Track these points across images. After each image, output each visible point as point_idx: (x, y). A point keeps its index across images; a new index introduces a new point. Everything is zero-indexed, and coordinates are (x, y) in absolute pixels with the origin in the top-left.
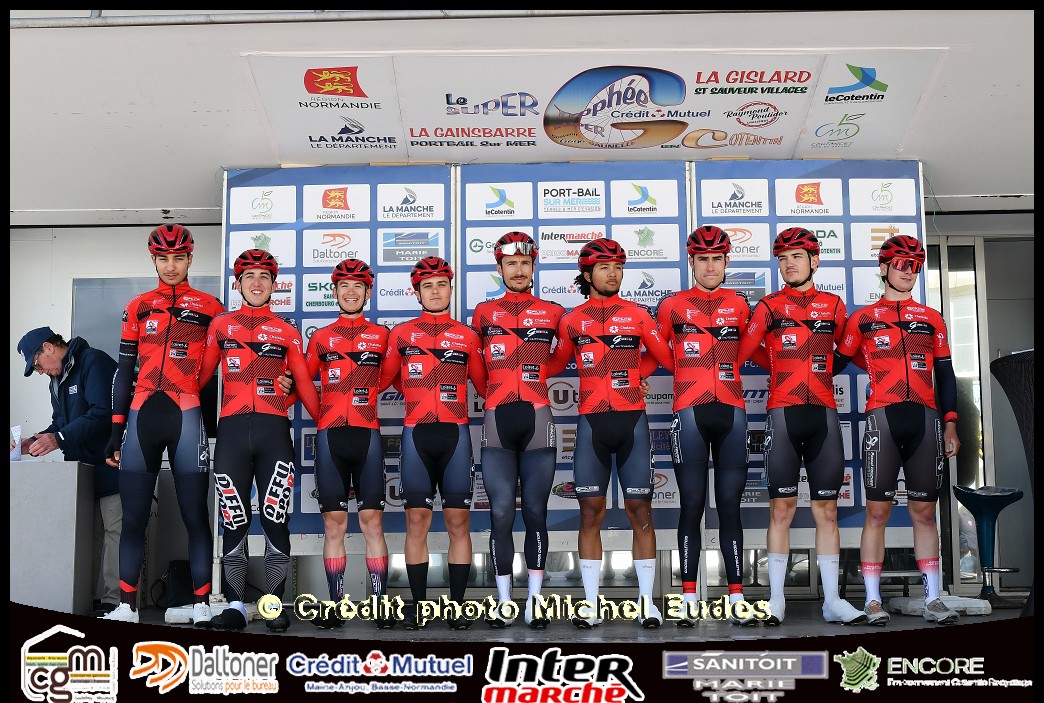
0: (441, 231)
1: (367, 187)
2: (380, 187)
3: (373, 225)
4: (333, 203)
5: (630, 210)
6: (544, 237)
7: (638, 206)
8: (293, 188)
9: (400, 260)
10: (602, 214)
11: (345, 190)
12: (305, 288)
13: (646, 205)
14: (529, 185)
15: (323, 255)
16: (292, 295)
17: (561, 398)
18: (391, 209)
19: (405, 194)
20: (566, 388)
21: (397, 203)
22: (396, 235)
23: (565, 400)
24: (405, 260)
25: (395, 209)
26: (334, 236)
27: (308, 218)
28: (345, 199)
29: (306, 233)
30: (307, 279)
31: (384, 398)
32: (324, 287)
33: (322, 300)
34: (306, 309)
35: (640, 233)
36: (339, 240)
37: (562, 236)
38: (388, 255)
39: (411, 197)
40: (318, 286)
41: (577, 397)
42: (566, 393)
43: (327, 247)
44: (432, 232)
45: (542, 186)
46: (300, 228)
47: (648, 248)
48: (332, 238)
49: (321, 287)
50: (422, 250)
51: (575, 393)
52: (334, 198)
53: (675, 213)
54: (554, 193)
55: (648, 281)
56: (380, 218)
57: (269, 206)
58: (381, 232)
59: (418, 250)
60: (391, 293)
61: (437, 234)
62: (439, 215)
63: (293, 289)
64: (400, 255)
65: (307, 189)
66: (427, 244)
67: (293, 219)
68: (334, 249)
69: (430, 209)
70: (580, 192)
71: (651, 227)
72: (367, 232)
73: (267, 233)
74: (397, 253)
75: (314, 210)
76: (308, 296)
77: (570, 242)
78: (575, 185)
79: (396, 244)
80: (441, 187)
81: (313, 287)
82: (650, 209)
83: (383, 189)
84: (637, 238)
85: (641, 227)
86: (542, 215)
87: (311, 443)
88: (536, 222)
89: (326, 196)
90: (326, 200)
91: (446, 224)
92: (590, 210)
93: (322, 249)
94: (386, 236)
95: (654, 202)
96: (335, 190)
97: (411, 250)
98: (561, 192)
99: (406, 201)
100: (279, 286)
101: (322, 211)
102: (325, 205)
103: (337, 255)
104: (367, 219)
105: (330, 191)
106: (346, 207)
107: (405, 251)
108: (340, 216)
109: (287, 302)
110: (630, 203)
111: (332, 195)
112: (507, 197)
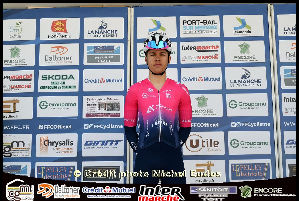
0: (122, 45)
1: (78, 20)
2: (86, 20)
3: (81, 41)
4: (57, 29)
5: (235, 32)
6: (184, 48)
7: (240, 30)
8: (34, 20)
9: (97, 62)
10: (218, 35)
11: (65, 21)
12: (40, 78)
13: (244, 29)
14: (175, 18)
15: (51, 59)
16: (32, 82)
17: (194, 144)
18: (92, 32)
19: (100, 24)
20: (198, 138)
21: (96, 28)
22: (95, 47)
23: (197, 145)
24: (100, 62)
25: (94, 32)
26: (58, 48)
27: (43, 37)
28: (65, 26)
29: (41, 46)
30: (41, 73)
31: (86, 144)
32: (51, 77)
33: (50, 85)
34: (40, 90)
35: (241, 46)
36: (61, 50)
37: (194, 48)
38: (90, 59)
39: (104, 25)
40: (48, 77)
41: (205, 144)
42: (197, 141)
43: (54, 54)
44: (116, 45)
45: (182, 18)
46: (38, 43)
47: (246, 54)
48: (56, 49)
49: (49, 77)
50: (110, 56)
51: (203, 142)
52: (58, 26)
53: (262, 34)
54: (189, 23)
55: (247, 74)
56: (86, 37)
57: (20, 30)
58: (86, 45)
59: (108, 56)
60: (91, 81)
61: (119, 47)
62: (120, 35)
63: (33, 79)
64: (97, 59)
65: (43, 20)
66: (113, 52)
67: (34, 38)
68: (58, 55)
69: (116, 32)
70: (205, 22)
71: (247, 42)
72: (77, 45)
73: (18, 46)
74: (95, 57)
75: (46, 33)
76: (42, 83)
77: (199, 51)
78: (202, 18)
79: (95, 52)
80: (122, 19)
81: (45, 78)
82: (247, 32)
83: (88, 21)
84: (239, 49)
85: (242, 42)
86: (182, 36)
87: (41, 171)
88: (178, 40)
89: (54, 24)
90: (54, 27)
91: (124, 41)
92: (210, 32)
93: (51, 55)
94: (89, 48)
95: (249, 28)
96: (59, 21)
97: (104, 56)
98: (193, 22)
99: (101, 27)
100: (25, 77)
101: (51, 33)
102: (53, 30)
103: (59, 59)
104: (77, 37)
105: (56, 22)
106: (65, 31)
107: (100, 56)
108: (62, 36)
109: (29, 86)
110: (235, 28)
111: (57, 24)
112: (162, 25)
